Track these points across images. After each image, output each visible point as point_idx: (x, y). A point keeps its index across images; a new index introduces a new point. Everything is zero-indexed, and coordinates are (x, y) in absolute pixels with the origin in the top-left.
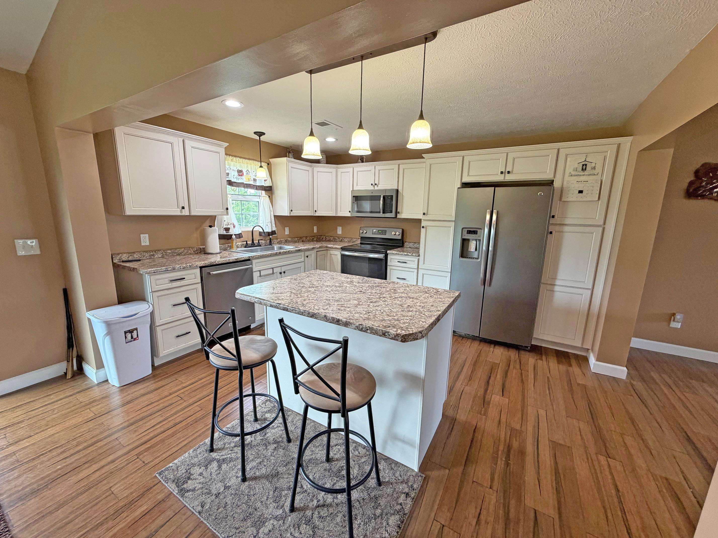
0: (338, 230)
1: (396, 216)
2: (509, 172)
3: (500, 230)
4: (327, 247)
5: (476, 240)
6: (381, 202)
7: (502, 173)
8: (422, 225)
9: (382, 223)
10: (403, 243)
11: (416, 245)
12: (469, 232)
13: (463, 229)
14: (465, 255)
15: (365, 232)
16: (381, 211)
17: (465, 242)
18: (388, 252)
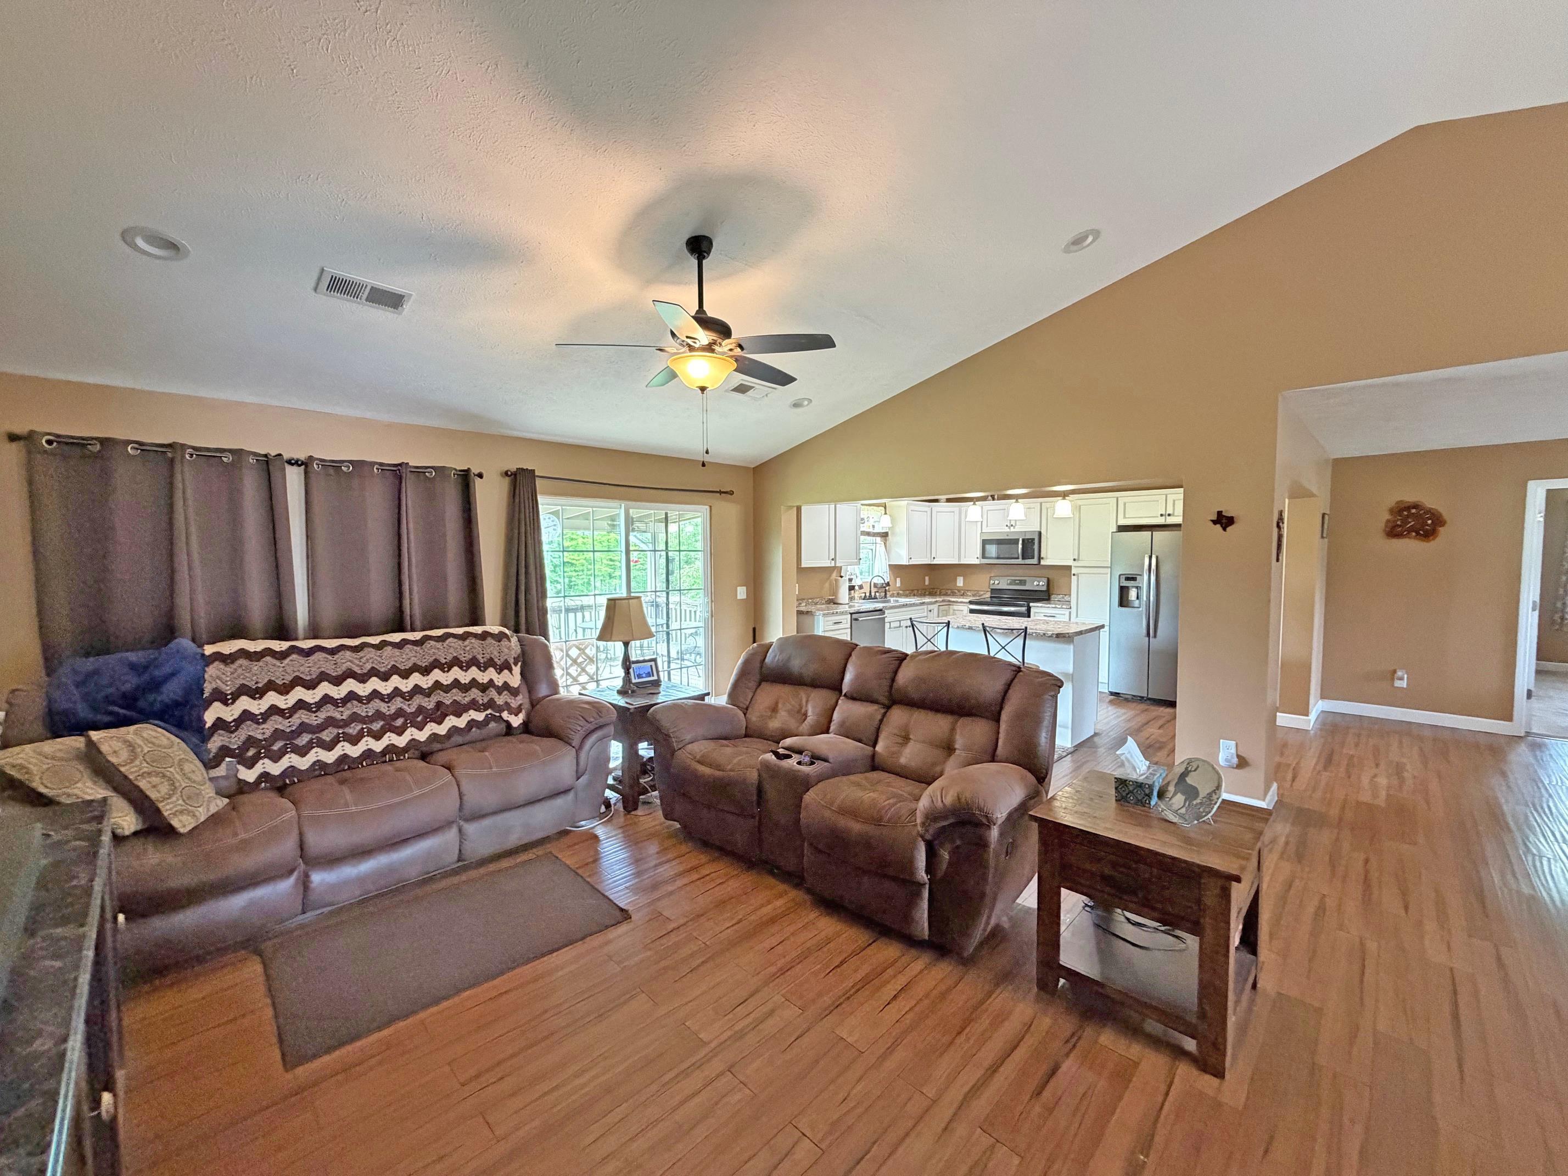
0: (958, 580)
1: (1040, 562)
2: (1169, 515)
3: (1162, 575)
4: (949, 601)
5: (1137, 587)
6: (1020, 546)
7: (1162, 515)
8: (1073, 572)
9: (1020, 571)
10: (1049, 596)
11: (1067, 598)
12: (1128, 579)
13: (1120, 576)
14: (1125, 603)
15: (997, 582)
16: (1020, 557)
17: (1123, 591)
18: (1031, 604)
